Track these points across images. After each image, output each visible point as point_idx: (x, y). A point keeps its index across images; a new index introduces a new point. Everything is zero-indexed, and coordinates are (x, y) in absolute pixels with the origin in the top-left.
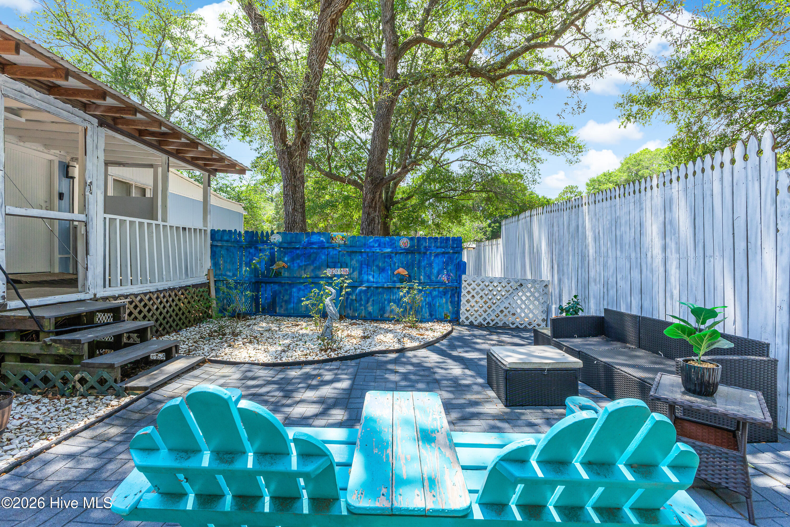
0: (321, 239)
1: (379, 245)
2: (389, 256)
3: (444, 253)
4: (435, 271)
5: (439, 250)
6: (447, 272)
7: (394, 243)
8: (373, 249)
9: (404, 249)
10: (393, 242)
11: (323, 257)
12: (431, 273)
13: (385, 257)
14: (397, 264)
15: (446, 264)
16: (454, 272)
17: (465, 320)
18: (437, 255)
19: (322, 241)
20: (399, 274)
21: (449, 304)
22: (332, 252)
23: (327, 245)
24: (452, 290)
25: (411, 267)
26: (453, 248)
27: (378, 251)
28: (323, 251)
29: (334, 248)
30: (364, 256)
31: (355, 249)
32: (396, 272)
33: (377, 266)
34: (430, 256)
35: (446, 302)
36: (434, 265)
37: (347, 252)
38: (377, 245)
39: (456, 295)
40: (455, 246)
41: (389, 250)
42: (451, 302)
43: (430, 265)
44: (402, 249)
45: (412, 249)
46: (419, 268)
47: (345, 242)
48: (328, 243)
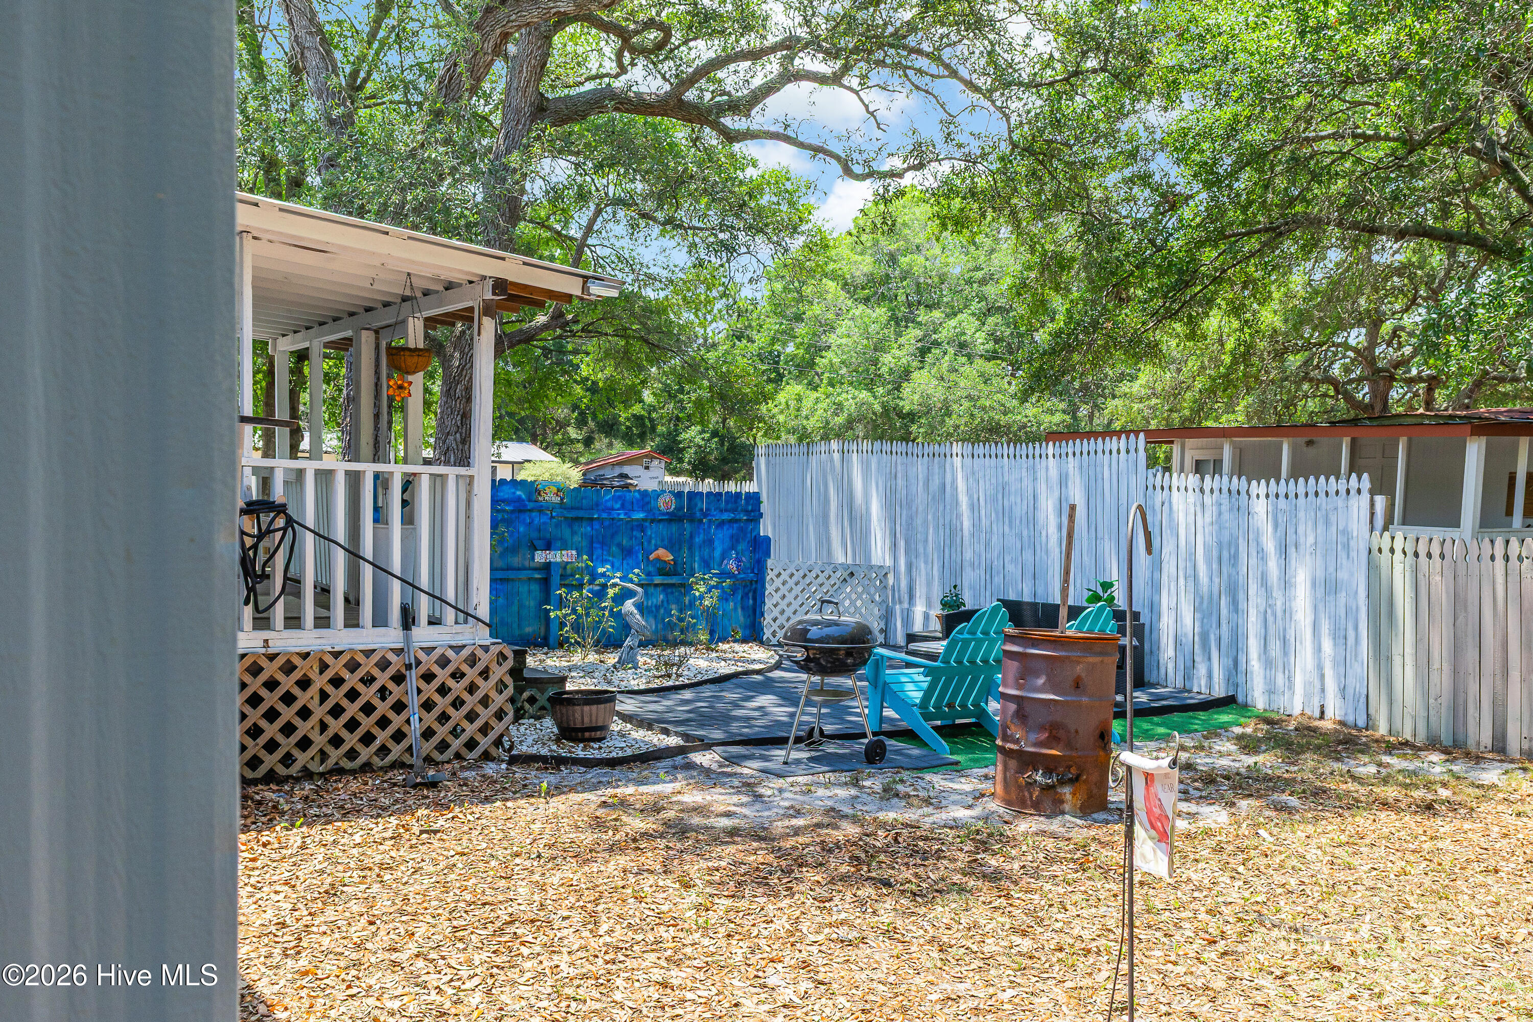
0: (518, 493)
1: (623, 507)
2: (640, 526)
3: (732, 521)
4: (717, 553)
5: (726, 516)
6: (737, 554)
7: (649, 503)
8: (614, 514)
9: (668, 513)
10: (647, 499)
11: (521, 529)
12: (711, 557)
13: (632, 529)
14: (653, 542)
15: (735, 541)
16: (747, 553)
17: (771, 637)
18: (721, 524)
19: (519, 498)
20: (658, 559)
21: (739, 610)
22: (538, 519)
23: (530, 505)
24: (745, 587)
25: (677, 547)
26: (747, 512)
27: (622, 516)
28: (522, 516)
29: (540, 510)
30: (596, 525)
31: (581, 514)
32: (652, 557)
33: (619, 545)
34: (709, 527)
35: (736, 608)
36: (717, 543)
37: (566, 518)
38: (618, 506)
39: (750, 595)
40: (750, 508)
41: (641, 515)
42: (743, 608)
43: (710, 542)
44: (664, 514)
45: (680, 513)
46: (690, 548)
47: (562, 499)
48: (530, 500)
